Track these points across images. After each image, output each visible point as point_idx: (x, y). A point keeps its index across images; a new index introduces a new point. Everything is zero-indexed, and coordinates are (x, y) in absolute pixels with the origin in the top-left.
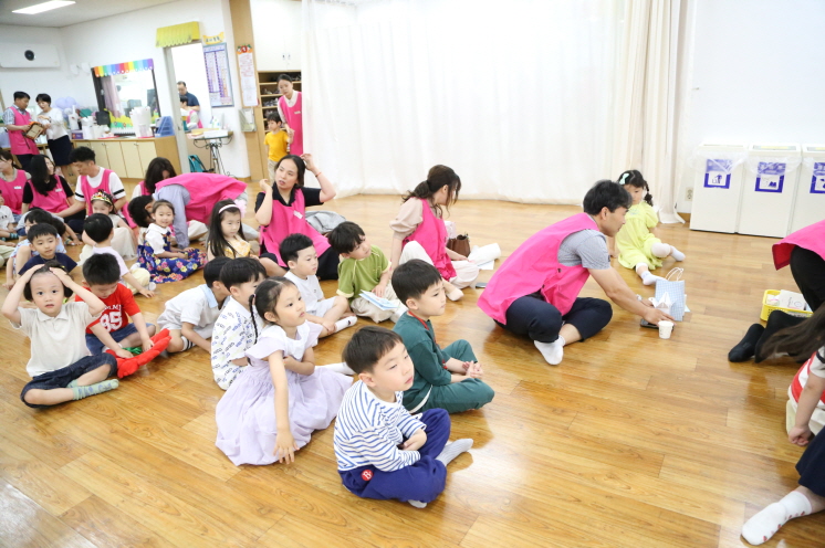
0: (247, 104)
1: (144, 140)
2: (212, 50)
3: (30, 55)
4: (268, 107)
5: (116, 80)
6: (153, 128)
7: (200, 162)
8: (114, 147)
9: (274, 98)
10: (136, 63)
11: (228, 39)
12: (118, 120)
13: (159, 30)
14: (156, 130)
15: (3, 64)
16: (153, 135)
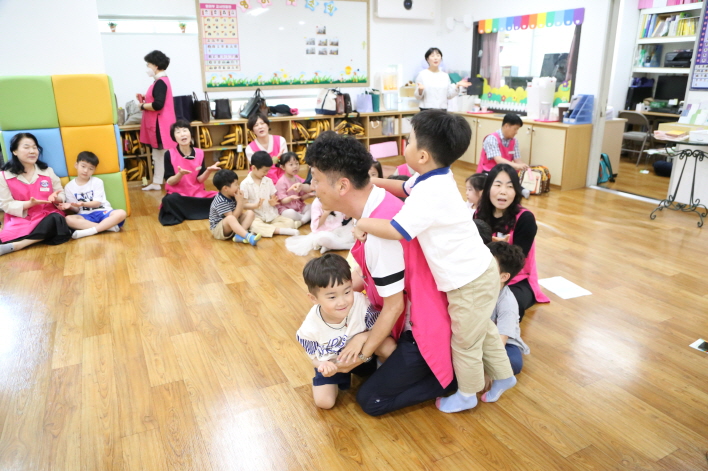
3: (409, 3)
6: (561, 109)
10: (552, 14)
14: (566, 112)
15: (381, 13)
16: (560, 119)
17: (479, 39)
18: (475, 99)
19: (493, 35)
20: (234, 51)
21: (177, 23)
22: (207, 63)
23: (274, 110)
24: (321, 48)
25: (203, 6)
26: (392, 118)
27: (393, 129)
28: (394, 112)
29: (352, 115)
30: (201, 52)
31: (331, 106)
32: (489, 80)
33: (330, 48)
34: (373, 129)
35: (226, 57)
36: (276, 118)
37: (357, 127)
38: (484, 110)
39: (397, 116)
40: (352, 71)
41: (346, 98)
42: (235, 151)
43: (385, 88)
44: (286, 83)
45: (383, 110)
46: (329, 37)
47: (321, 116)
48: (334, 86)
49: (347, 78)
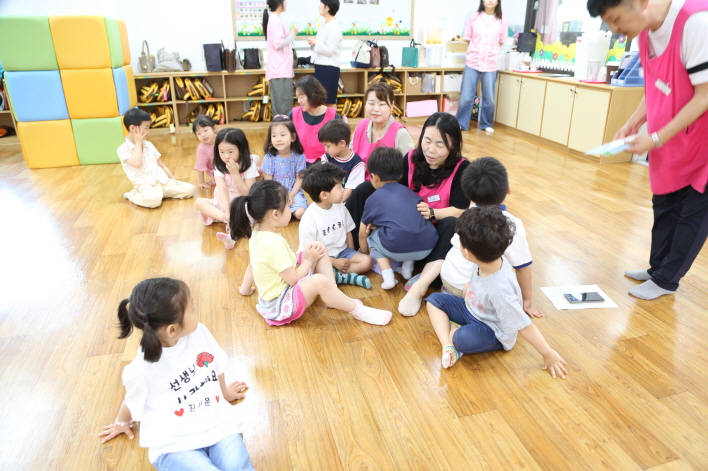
1: (590, 85)
6: (610, 69)
8: (534, 88)
12: (547, 48)
14: (615, 72)
16: (608, 81)
18: (526, 56)
22: (238, 10)
26: (434, 75)
27: (434, 87)
28: (437, 69)
29: (387, 69)
31: (365, 59)
32: (543, 36)
34: (412, 85)
35: (257, 5)
37: (393, 82)
38: (533, 70)
39: (439, 73)
40: (394, 23)
41: (383, 51)
42: (261, 101)
43: (428, 42)
45: (422, 65)
47: (354, 69)
48: (371, 38)
49: (388, 30)
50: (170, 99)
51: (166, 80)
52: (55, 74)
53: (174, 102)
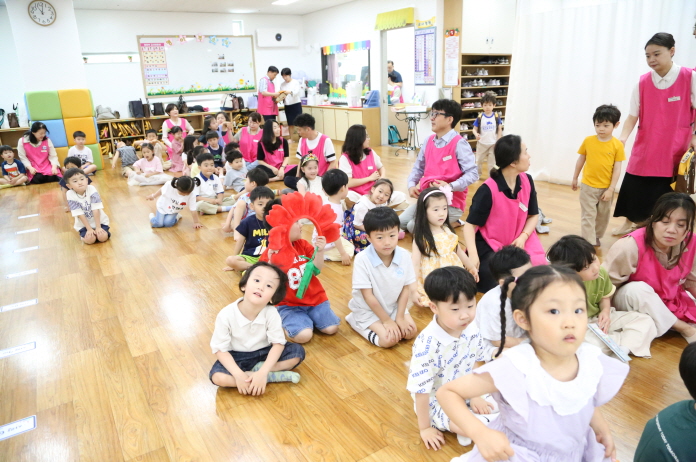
0: (447, 84)
1: (354, 109)
2: (423, 33)
3: (279, 37)
4: (467, 87)
5: (339, 58)
6: (362, 100)
7: (397, 132)
8: (329, 113)
9: (473, 80)
10: (356, 44)
11: (439, 24)
12: (336, 91)
13: (379, 15)
14: (365, 101)
15: (260, 44)
16: (362, 106)
17: (325, 59)
18: (325, 97)
19: (332, 55)
20: (165, 72)
21: (127, 56)
22: (147, 80)
23: (191, 109)
24: (222, 68)
25: (142, 45)
29: (244, 110)
30: (143, 74)
31: (229, 105)
32: (333, 84)
33: (227, 68)
35: (159, 76)
36: (194, 113)
38: (329, 104)
40: (244, 82)
41: (240, 100)
44: (200, 91)
46: (227, 61)
48: (231, 92)
49: (241, 86)
50: (109, 136)
51: (107, 125)
52: (61, 121)
53: (112, 138)
